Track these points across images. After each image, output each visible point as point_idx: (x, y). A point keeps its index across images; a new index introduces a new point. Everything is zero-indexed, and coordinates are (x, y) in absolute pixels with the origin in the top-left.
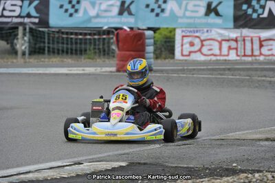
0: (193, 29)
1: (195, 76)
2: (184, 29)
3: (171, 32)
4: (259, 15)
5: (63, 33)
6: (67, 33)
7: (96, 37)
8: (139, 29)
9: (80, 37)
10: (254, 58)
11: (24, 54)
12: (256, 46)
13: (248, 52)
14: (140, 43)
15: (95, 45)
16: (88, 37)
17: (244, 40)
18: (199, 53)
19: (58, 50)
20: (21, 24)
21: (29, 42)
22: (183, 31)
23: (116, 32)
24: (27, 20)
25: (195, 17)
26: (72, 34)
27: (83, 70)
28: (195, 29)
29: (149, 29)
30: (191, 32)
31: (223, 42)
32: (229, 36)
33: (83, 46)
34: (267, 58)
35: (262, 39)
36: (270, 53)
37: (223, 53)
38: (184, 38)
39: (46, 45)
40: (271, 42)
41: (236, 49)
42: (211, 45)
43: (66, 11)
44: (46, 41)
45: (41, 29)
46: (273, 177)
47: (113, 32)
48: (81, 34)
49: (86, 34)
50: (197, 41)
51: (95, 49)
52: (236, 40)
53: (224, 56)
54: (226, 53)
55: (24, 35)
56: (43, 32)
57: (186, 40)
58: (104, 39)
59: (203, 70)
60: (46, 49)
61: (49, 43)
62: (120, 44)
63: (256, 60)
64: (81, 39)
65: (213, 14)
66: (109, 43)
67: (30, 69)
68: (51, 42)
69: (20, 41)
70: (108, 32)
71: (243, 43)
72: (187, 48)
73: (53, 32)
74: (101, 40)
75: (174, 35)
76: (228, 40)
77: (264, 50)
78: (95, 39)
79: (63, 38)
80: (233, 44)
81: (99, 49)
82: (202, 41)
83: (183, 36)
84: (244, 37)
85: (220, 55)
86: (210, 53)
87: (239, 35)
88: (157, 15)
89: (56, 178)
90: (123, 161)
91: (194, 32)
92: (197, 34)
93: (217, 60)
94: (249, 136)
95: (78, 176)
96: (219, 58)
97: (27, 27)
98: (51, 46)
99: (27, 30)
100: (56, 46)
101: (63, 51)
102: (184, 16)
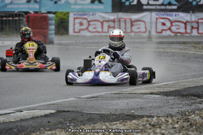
0: (82, 13)
1: (86, 47)
2: (76, 13)
3: (65, 15)
4: (130, 3)
7: (10, 18)
8: (42, 13)
10: (127, 34)
12: (129, 25)
13: (123, 30)
14: (44, 23)
15: (10, 25)
16: (4, 19)
17: (119, 21)
18: (86, 31)
22: (74, 14)
23: (26, 16)
25: (83, 4)
27: (3, 43)
28: (84, 13)
29: (49, 13)
30: (80, 15)
31: (105, 23)
32: (108, 18)
34: (137, 34)
35: (133, 20)
36: (139, 30)
37: (104, 31)
38: (76, 20)
40: (139, 23)
41: (114, 27)
42: (95, 25)
46: (166, 120)
47: (23, 15)
49: (3, 17)
50: (85, 22)
51: (9, 27)
52: (114, 21)
53: (105, 32)
54: (106, 31)
57: (77, 21)
58: (16, 20)
59: (91, 43)
62: (30, 24)
63: (129, 35)
65: (97, 2)
66: (19, 23)
70: (19, 15)
71: (118, 23)
72: (78, 27)
74: (14, 21)
75: (68, 17)
76: (108, 21)
77: (134, 29)
78: (9, 20)
80: (112, 24)
81: (12, 28)
82: (89, 22)
83: (75, 18)
84: (120, 19)
85: (102, 32)
86: (95, 30)
87: (116, 17)
89: (6, 122)
90: (52, 110)
91: (83, 15)
92: (85, 17)
93: (100, 36)
94: (139, 92)
95: (22, 120)
96: (101, 34)
102: (76, 3)
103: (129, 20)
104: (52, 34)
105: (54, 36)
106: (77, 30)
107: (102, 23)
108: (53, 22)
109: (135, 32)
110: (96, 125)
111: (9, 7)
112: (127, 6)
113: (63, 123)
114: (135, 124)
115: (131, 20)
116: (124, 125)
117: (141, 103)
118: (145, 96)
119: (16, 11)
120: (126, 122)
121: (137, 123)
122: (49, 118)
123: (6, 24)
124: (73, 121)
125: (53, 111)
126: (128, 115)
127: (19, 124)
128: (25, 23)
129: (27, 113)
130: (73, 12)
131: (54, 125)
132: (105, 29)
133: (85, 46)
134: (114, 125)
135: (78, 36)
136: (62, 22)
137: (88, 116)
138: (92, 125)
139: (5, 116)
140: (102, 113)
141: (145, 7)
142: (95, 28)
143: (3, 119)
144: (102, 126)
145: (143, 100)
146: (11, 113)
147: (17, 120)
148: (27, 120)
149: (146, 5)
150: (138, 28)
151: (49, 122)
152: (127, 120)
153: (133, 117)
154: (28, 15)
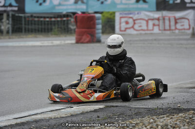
0: (127, 12)
2: (121, 12)
3: (111, 14)
4: (174, 1)
5: (35, 17)
6: (38, 17)
7: (59, 19)
8: (89, 14)
9: (47, 19)
10: (171, 31)
11: (8, 32)
12: (173, 23)
13: (167, 27)
14: (92, 22)
15: (58, 25)
16: (53, 19)
17: (164, 19)
18: (132, 29)
19: (32, 29)
20: (5, 11)
21: (12, 24)
22: (121, 14)
23: (73, 16)
24: (9, 9)
25: (129, 4)
26: (41, 17)
27: (52, 43)
28: (129, 12)
29: (96, 13)
30: (126, 14)
31: (150, 21)
32: (153, 17)
33: (49, 26)
34: (181, 31)
35: (177, 18)
37: (149, 28)
39: (23, 26)
40: (183, 20)
41: (159, 25)
42: (140, 23)
43: (37, 2)
44: (23, 23)
45: (21, 15)
47: (70, 15)
48: (48, 17)
49: (51, 18)
50: (131, 21)
51: (58, 28)
52: (158, 19)
53: (150, 30)
55: (8, 19)
56: (21, 17)
57: (123, 20)
58: (64, 21)
59: (137, 41)
60: (23, 29)
61: (25, 24)
62: (78, 24)
63: (173, 33)
64: (48, 21)
65: (141, 2)
66: (68, 24)
67: (14, 43)
68: (27, 23)
69: (5, 24)
70: (67, 15)
71: (163, 21)
72: (124, 25)
73: (28, 17)
75: (114, 16)
76: (153, 20)
77: (178, 26)
78: (58, 21)
79: (35, 21)
80: (156, 22)
81: (61, 28)
82: (134, 20)
84: (164, 17)
85: (148, 30)
86: (140, 28)
87: (160, 16)
88: (102, 3)
89: (57, 118)
90: (101, 105)
92: (131, 16)
93: (146, 34)
94: (185, 86)
95: (72, 115)
96: (147, 32)
97: (11, 14)
98: (27, 27)
99: (10, 15)
100: (30, 27)
101: (35, 30)
102: (121, 3)
103: (173, 18)
104: (99, 33)
105: (101, 35)
106: (123, 29)
107: (147, 21)
108: (100, 21)
109: (179, 30)
110: (143, 119)
111: (57, 8)
112: (171, 4)
113: (111, 118)
114: (182, 117)
115: (175, 17)
116: (172, 118)
117: (187, 97)
118: (191, 90)
119: (64, 12)
120: (174, 115)
121: (184, 116)
122: (98, 113)
123: (54, 25)
124: (121, 116)
125: (102, 107)
126: (174, 109)
127: (69, 119)
128: (74, 23)
129: (76, 109)
130: (118, 11)
131: (103, 120)
132: (151, 27)
133: (131, 44)
134: (161, 118)
135: (124, 34)
136: (108, 22)
137: (136, 111)
138: (140, 119)
139: (56, 112)
140: (149, 107)
141: (188, 5)
142: (140, 26)
143: (54, 115)
144: (150, 119)
145: (189, 94)
146: (62, 109)
147: (68, 115)
148: (77, 115)
149: (189, 3)
150: (182, 25)
151: (98, 117)
152: (173, 113)
153: (180, 110)
154: (76, 15)
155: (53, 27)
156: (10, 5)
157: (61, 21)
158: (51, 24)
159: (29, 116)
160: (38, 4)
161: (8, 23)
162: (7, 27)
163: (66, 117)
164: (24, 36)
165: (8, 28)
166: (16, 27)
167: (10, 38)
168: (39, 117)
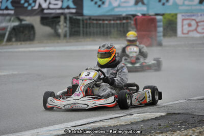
0: (190, 14)
1: (195, 48)
2: (184, 14)
3: (173, 16)
5: (93, 20)
6: (96, 20)
7: (118, 22)
8: (150, 16)
9: (106, 22)
11: (65, 36)
14: (153, 25)
15: (117, 27)
16: (112, 22)
18: (195, 32)
19: (90, 33)
20: (62, 14)
21: (69, 28)
22: (183, 16)
23: (133, 19)
24: (67, 11)
25: (191, 5)
26: (100, 20)
28: (192, 14)
29: (157, 15)
30: (189, 16)
33: (108, 29)
38: (184, 21)
39: (81, 29)
43: (96, 3)
44: (81, 26)
45: (78, 17)
47: (130, 18)
48: (107, 20)
49: (110, 20)
50: (193, 23)
51: (117, 31)
55: (65, 22)
56: (79, 20)
58: (124, 23)
59: (200, 44)
60: (81, 32)
61: (83, 27)
62: (138, 27)
64: (107, 24)
66: (127, 26)
68: (85, 26)
69: (62, 27)
70: (127, 18)
72: (186, 28)
73: (86, 19)
75: (176, 18)
78: (117, 24)
79: (93, 24)
81: (120, 31)
82: (197, 23)
86: (203, 31)
89: (117, 126)
90: (162, 112)
91: (191, 16)
92: (193, 18)
95: (132, 123)
97: (68, 16)
98: (85, 30)
99: (68, 18)
100: (88, 30)
101: (94, 33)
102: (183, 5)
104: (160, 36)
105: (162, 38)
106: (185, 31)
108: (161, 24)
111: (117, 10)
113: (173, 126)
119: (124, 15)
122: (159, 121)
123: (114, 27)
124: (184, 124)
125: (163, 114)
127: (129, 127)
128: (133, 26)
129: (137, 116)
130: (180, 13)
131: (165, 128)
133: (193, 47)
135: (186, 37)
136: (170, 24)
137: (200, 118)
139: (115, 120)
143: (113, 122)
146: (122, 116)
147: (128, 123)
148: (137, 123)
151: (160, 125)
154: (136, 17)
155: (112, 30)
156: (68, 8)
157: (120, 24)
158: (110, 27)
159: (87, 124)
160: (97, 6)
161: (66, 27)
162: (64, 31)
163: (126, 125)
164: (83, 40)
165: (66, 31)
166: (73, 30)
167: (67, 42)
168: (97, 125)
